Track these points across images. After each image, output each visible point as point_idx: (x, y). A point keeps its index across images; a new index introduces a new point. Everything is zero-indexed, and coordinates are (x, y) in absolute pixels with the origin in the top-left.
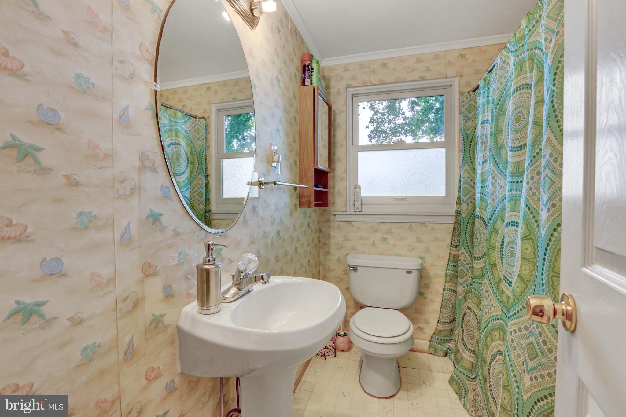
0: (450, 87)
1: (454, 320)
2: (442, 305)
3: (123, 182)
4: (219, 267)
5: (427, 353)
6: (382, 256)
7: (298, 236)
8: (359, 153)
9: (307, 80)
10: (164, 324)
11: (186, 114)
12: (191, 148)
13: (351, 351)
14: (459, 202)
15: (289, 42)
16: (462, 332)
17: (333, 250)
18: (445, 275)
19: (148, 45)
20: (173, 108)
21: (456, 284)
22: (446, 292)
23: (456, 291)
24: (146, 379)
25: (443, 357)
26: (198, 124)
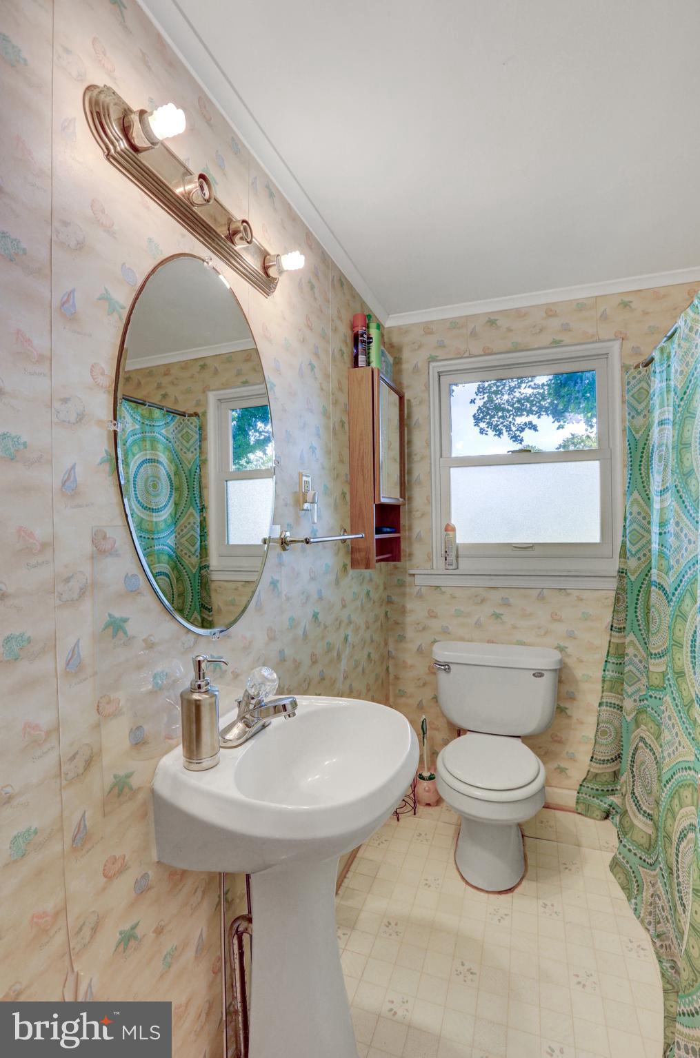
0: (605, 356)
1: (619, 756)
2: (597, 731)
3: (67, 580)
4: (216, 695)
5: (574, 812)
6: (494, 644)
7: (349, 616)
8: (452, 470)
9: (362, 358)
10: (131, 788)
11: (167, 411)
12: (176, 465)
13: (442, 805)
14: (623, 554)
15: (329, 301)
16: (631, 780)
17: (410, 633)
18: (601, 679)
19: (103, 364)
20: (148, 404)
21: (622, 695)
22: (604, 708)
23: (621, 707)
24: (105, 876)
25: (601, 820)
26: (187, 426)
